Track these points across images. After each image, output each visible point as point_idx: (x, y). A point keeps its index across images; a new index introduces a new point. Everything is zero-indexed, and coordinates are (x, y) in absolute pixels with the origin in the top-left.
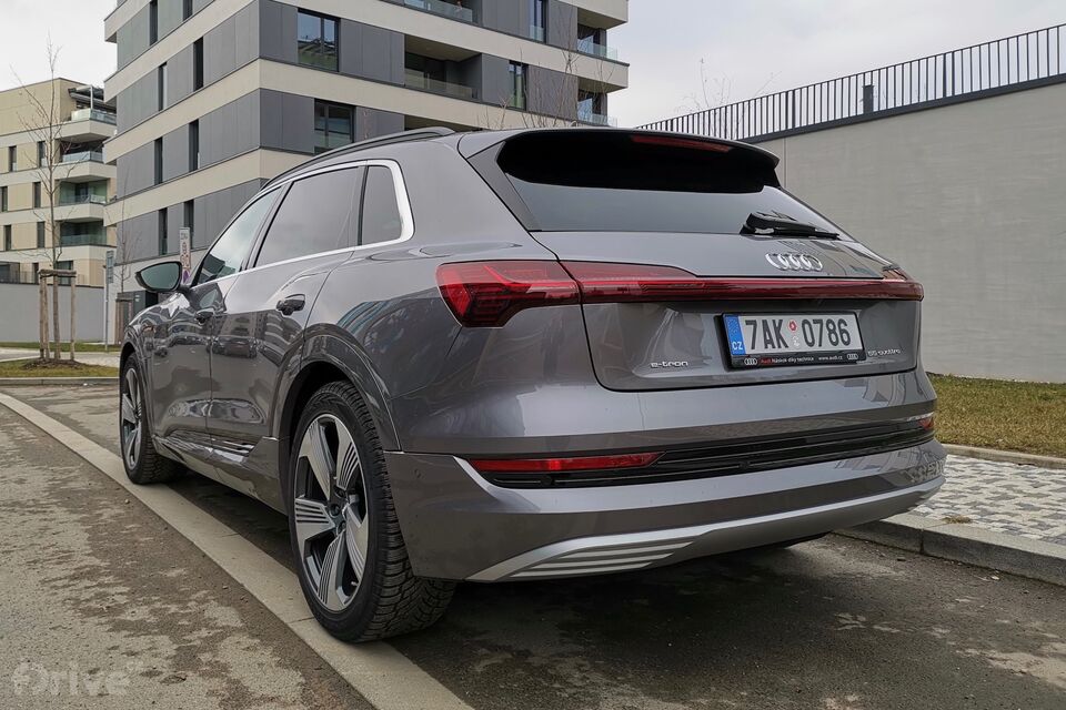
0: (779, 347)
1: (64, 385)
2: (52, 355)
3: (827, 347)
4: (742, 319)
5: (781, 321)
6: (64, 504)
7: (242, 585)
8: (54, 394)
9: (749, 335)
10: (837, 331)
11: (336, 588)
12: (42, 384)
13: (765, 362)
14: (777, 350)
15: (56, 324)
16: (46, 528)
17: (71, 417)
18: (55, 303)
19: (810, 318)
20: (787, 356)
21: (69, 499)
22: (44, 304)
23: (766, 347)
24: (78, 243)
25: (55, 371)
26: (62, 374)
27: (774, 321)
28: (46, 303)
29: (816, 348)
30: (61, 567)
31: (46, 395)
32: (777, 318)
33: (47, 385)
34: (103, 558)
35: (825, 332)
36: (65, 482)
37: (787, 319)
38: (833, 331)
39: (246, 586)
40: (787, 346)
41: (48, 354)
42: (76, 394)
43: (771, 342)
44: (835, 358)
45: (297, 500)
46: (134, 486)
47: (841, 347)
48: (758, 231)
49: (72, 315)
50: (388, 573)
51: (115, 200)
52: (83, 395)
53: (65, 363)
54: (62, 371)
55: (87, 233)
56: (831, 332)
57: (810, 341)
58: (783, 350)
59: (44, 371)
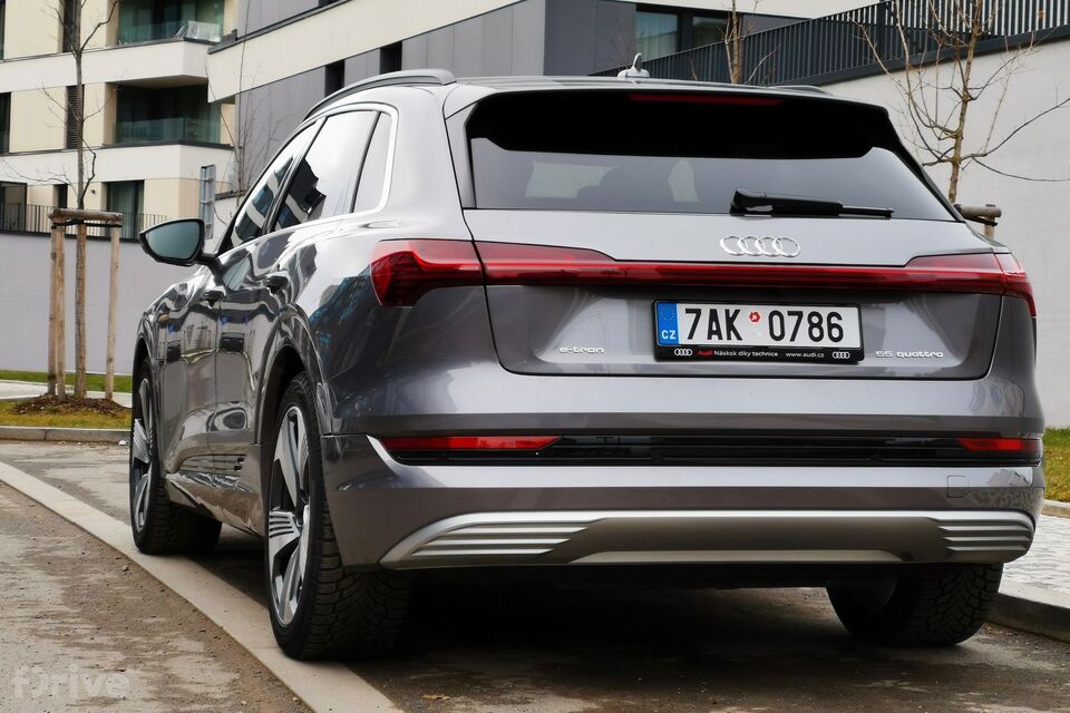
0: (729, 338)
1: (83, 442)
2: (70, 391)
3: (803, 340)
4: (681, 308)
5: (737, 312)
6: (40, 568)
7: (222, 628)
8: (64, 455)
9: (689, 325)
10: (825, 325)
11: (291, 599)
12: (45, 439)
13: (700, 353)
14: (725, 342)
15: (79, 323)
16: (13, 584)
17: (82, 485)
18: (80, 280)
19: (784, 310)
20: (738, 349)
21: (49, 564)
22: (58, 279)
23: (709, 338)
24: (155, 139)
25: (72, 417)
26: (83, 423)
27: (727, 312)
28: (62, 280)
29: (786, 342)
30: (22, 610)
31: (48, 456)
32: (732, 308)
33: (55, 441)
34: (73, 607)
35: (805, 325)
36: (50, 550)
37: (746, 310)
38: (818, 325)
39: (225, 628)
40: (739, 338)
41: (62, 389)
42: (101, 456)
43: (718, 333)
44: (813, 355)
45: (271, 514)
46: (143, 556)
47: (826, 343)
48: (749, 209)
49: (111, 306)
50: (322, 566)
51: (233, 40)
52: (114, 458)
53: (95, 404)
54: (85, 418)
55: (176, 115)
56: (812, 326)
57: (777, 333)
58: (734, 342)
59: (50, 417)
